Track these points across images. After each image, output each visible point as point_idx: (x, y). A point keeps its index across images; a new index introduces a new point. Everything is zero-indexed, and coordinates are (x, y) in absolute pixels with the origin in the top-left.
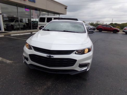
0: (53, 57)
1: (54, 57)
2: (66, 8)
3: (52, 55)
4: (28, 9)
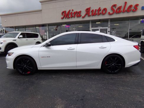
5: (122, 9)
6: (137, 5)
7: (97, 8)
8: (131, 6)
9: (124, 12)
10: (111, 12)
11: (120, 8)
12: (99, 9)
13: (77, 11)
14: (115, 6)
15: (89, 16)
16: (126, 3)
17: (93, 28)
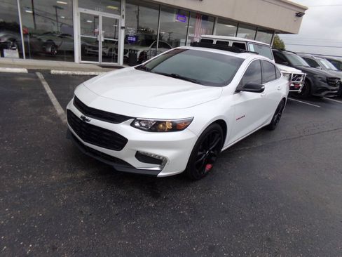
0: (88, 120)
1: (90, 123)
2: (299, 15)
3: (87, 118)
4: (184, 16)
17: (83, 10)
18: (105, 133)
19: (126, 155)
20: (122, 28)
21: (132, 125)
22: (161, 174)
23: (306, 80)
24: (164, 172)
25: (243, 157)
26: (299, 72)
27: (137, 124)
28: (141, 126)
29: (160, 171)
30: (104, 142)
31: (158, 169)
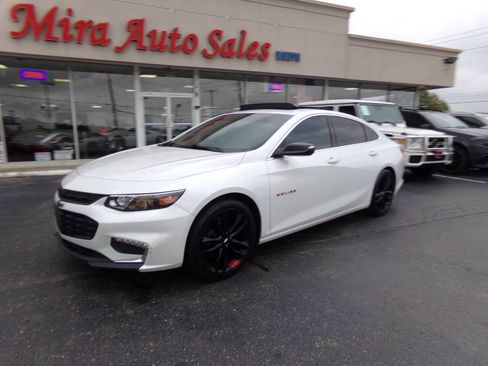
0: (61, 205)
1: (63, 208)
4: (279, 83)
5: (236, 48)
6: (267, 46)
7: (169, 30)
8: (255, 45)
9: (240, 55)
10: (210, 51)
11: (231, 43)
12: (175, 35)
13: (91, 22)
14: (218, 33)
15: (142, 49)
16: (243, 33)
17: (146, 94)
18: (78, 219)
19: (99, 244)
20: (197, 107)
21: (107, 204)
22: (144, 268)
23: (455, 144)
24: (148, 264)
25: (307, 252)
26: (440, 135)
27: (113, 203)
28: (118, 205)
29: (142, 264)
30: (77, 230)
31: (140, 261)
